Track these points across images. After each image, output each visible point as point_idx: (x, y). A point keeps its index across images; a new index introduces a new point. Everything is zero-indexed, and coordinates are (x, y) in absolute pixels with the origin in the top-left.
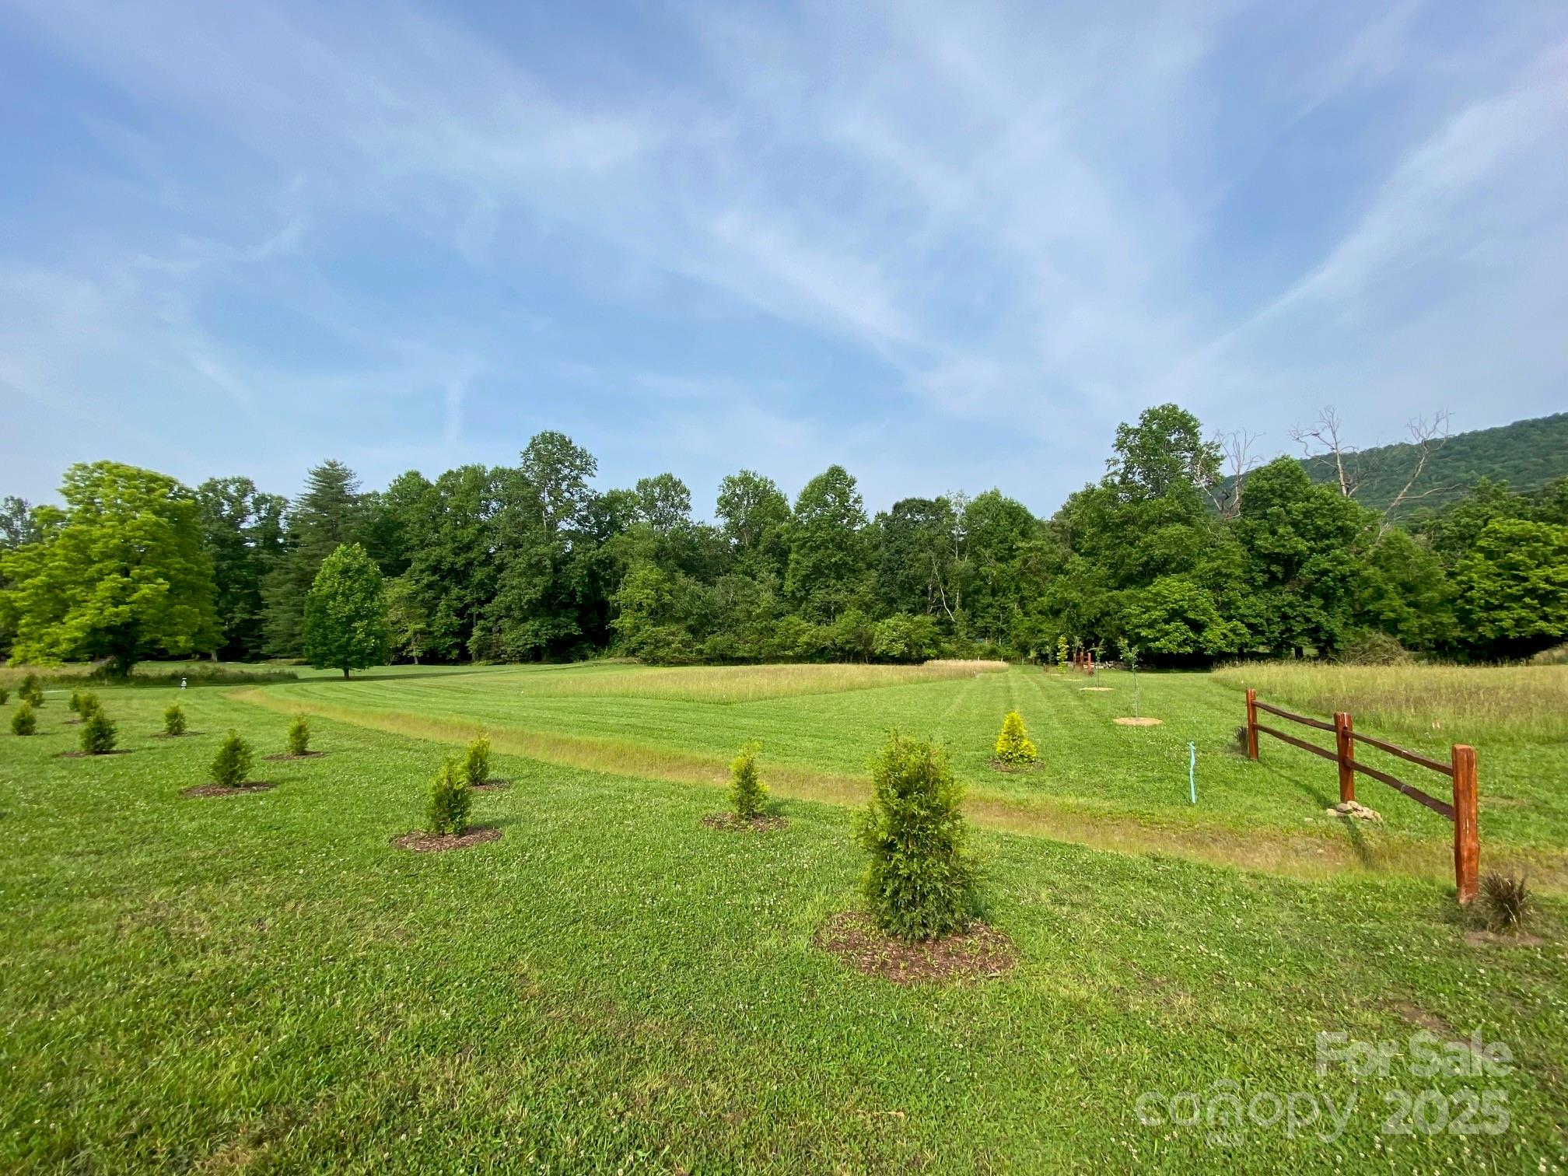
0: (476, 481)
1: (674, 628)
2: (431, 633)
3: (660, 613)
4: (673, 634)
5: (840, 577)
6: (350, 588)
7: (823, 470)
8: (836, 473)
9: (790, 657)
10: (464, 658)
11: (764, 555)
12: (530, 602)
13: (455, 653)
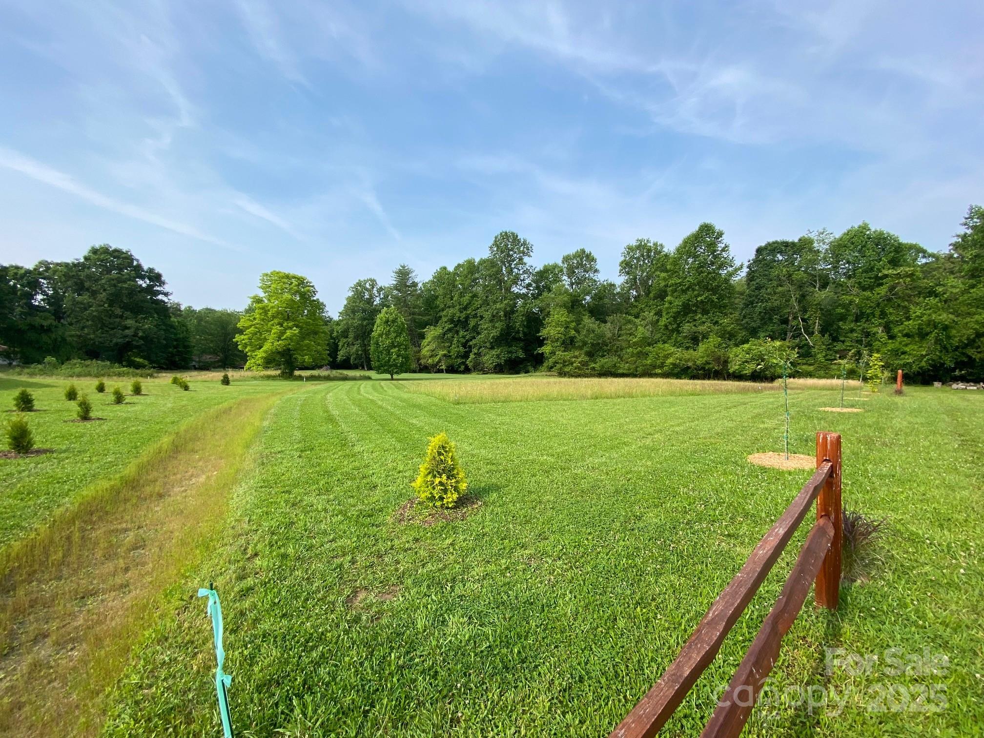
0: (471, 268)
1: (577, 353)
2: (450, 356)
4: (576, 357)
5: (705, 312)
6: (389, 331)
7: (694, 228)
8: (706, 229)
9: (660, 373)
10: (467, 371)
11: (654, 300)
12: (493, 337)
13: (463, 367)
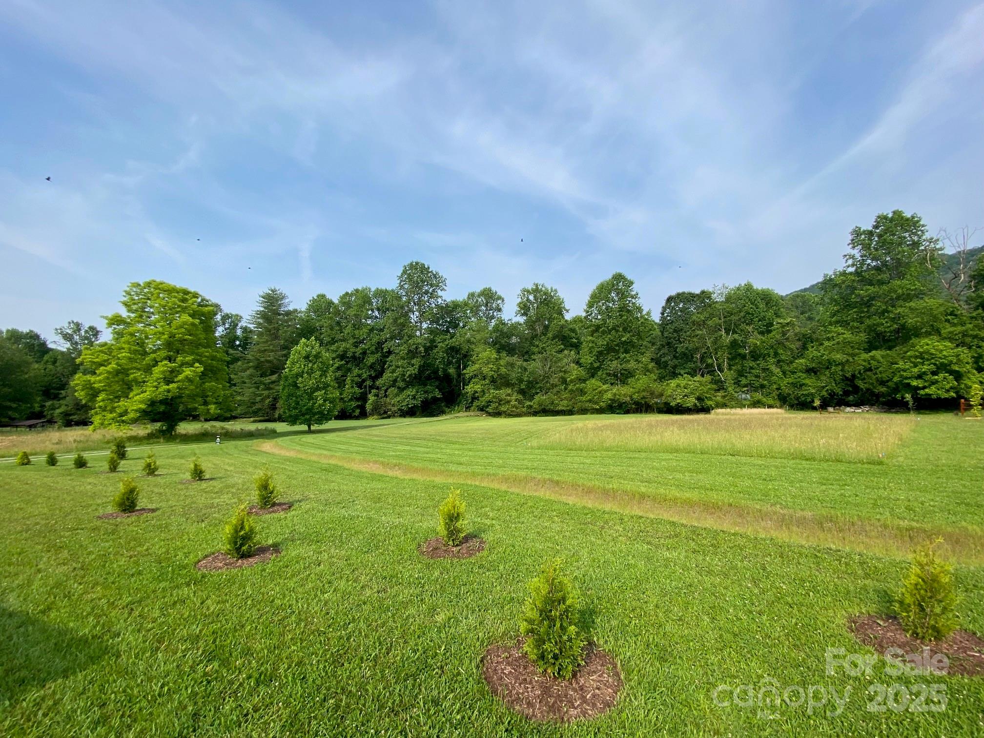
1: (509, 391)
2: (343, 400)
3: (500, 381)
4: (509, 395)
6: (312, 369)
8: (619, 278)
11: (552, 340)
12: (410, 376)
